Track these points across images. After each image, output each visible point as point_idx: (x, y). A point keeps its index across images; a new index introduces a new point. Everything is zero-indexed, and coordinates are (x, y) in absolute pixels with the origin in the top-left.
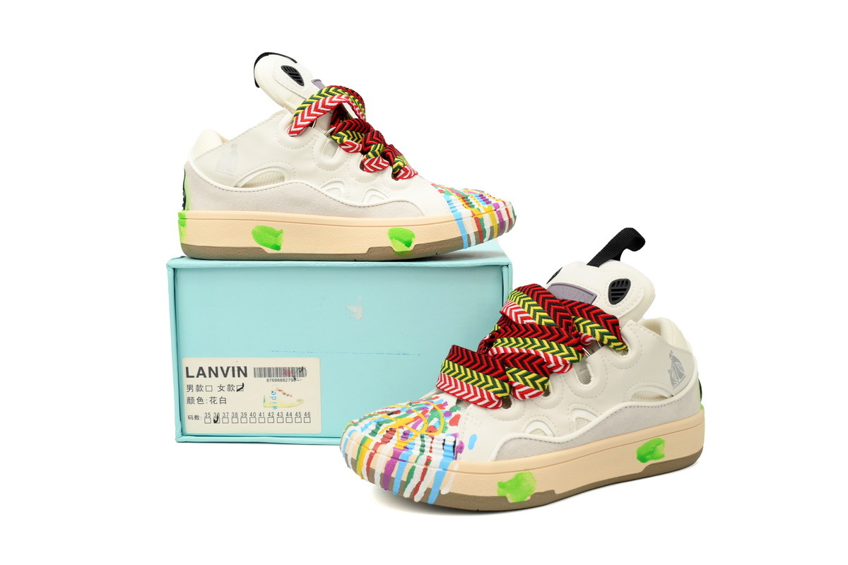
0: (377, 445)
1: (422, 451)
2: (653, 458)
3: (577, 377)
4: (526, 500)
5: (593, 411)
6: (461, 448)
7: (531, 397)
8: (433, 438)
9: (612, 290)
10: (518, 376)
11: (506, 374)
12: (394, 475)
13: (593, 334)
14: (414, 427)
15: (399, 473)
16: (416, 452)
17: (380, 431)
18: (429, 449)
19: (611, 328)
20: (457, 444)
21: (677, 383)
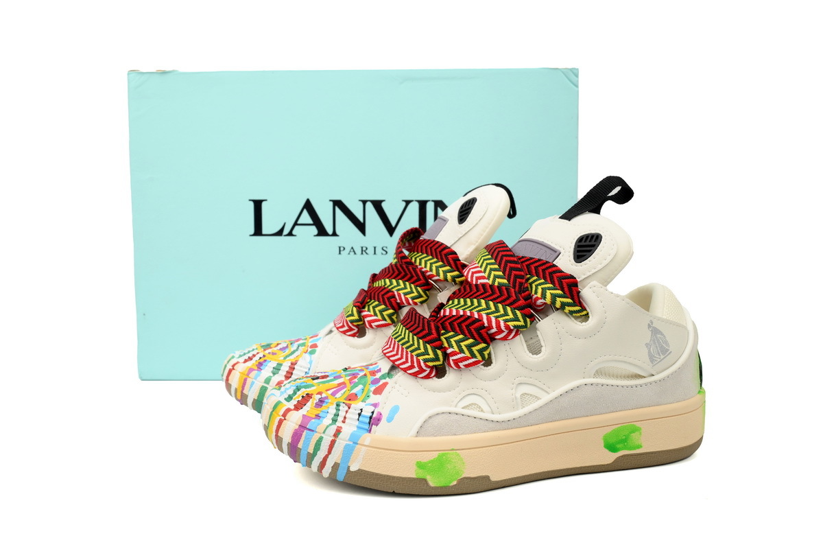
0: (288, 410)
1: (334, 421)
2: (625, 448)
3: (525, 345)
4: (452, 484)
5: (544, 387)
6: (378, 420)
7: (467, 366)
8: (349, 408)
9: (579, 246)
10: (454, 342)
11: (440, 340)
12: (300, 445)
13: (544, 296)
14: (334, 394)
15: (306, 444)
16: (327, 420)
17: (296, 396)
18: (343, 419)
19: (566, 289)
20: (374, 416)
21: (659, 360)
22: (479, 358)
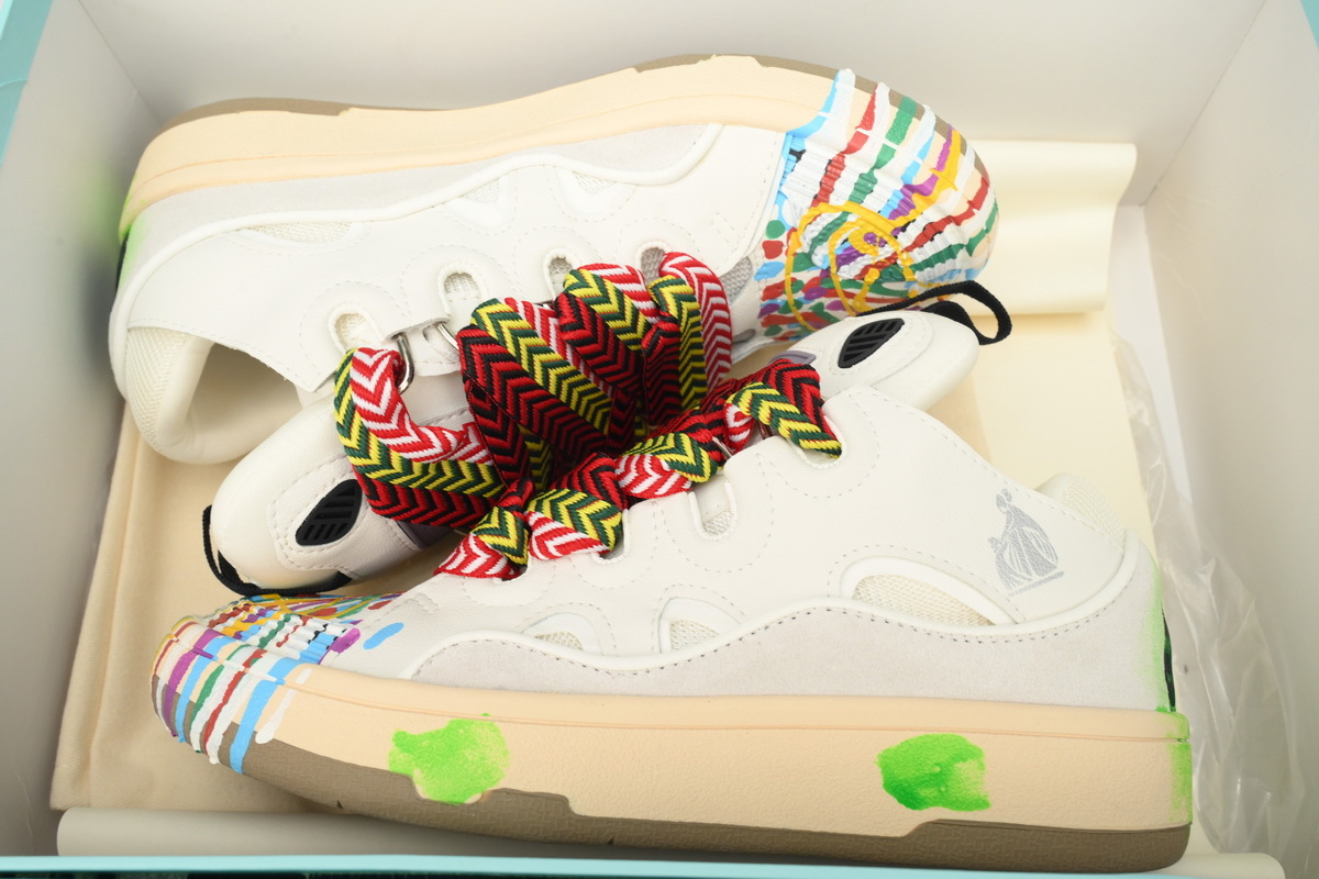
0: (189, 625)
1: (263, 642)
2: (942, 800)
3: (696, 514)
4: (470, 801)
6: (346, 644)
8: (304, 624)
9: (853, 341)
12: (180, 689)
14: (295, 608)
15: (191, 684)
16: (251, 641)
20: (344, 635)
21: (1026, 583)
22: (592, 534)
